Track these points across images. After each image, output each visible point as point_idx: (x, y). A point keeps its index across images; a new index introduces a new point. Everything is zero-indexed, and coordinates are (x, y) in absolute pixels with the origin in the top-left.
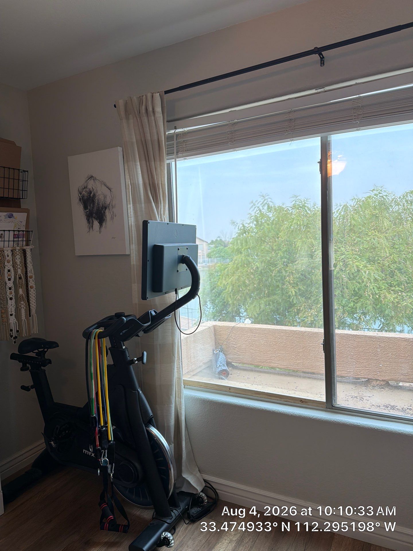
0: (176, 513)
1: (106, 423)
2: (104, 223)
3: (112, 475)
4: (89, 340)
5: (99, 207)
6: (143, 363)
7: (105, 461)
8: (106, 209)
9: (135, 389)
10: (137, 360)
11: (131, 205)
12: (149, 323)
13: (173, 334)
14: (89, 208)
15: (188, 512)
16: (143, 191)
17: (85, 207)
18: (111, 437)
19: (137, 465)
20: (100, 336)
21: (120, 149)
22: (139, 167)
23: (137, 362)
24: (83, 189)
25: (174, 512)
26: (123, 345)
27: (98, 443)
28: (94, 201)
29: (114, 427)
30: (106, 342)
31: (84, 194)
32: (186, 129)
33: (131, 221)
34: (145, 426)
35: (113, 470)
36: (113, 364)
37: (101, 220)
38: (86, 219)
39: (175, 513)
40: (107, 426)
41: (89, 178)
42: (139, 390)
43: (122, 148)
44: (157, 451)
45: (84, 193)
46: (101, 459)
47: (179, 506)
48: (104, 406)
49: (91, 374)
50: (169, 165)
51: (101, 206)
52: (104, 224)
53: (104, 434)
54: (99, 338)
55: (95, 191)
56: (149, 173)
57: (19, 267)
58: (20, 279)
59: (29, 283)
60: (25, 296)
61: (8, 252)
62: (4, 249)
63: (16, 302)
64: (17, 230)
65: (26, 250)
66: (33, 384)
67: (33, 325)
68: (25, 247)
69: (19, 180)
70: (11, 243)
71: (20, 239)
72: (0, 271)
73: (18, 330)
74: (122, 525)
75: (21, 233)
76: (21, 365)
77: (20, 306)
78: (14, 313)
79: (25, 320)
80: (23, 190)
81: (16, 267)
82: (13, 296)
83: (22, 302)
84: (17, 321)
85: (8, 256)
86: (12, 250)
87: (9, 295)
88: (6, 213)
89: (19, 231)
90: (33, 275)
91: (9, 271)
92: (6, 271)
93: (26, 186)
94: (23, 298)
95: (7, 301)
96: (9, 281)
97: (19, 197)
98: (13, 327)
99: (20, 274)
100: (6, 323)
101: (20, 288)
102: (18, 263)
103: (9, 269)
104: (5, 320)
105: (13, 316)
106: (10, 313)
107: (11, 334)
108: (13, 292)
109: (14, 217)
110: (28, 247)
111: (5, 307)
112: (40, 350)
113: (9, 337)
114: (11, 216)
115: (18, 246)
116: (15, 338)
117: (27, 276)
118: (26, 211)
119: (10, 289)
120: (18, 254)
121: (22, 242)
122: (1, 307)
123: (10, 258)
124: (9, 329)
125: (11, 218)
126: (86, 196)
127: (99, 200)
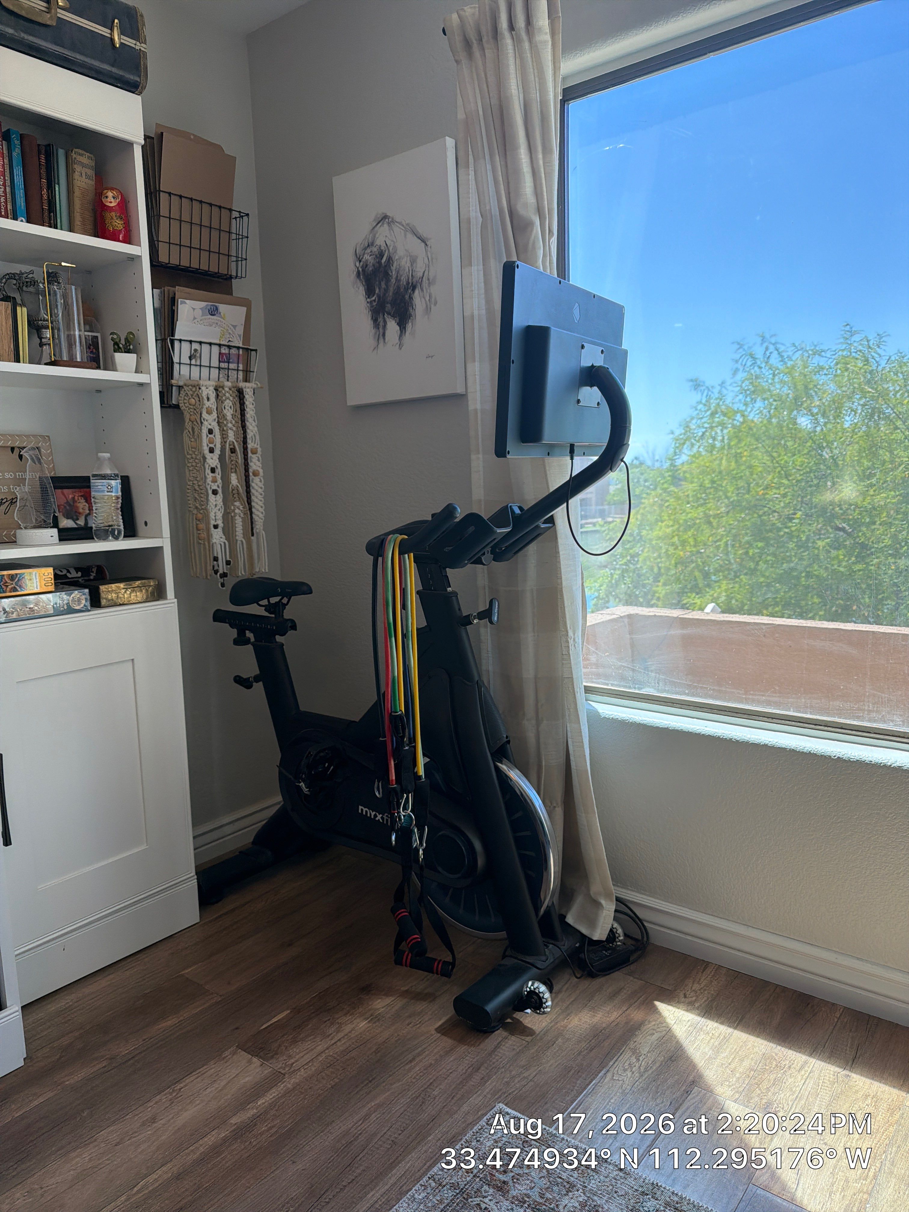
0: (555, 953)
2: (410, 324)
3: (423, 850)
5: (399, 287)
6: (491, 622)
7: (408, 819)
8: (413, 290)
9: (472, 678)
10: (479, 616)
12: (509, 529)
14: (377, 291)
15: (582, 955)
17: (369, 292)
18: (420, 769)
19: (475, 842)
20: (402, 548)
21: (449, 142)
23: (477, 620)
24: (365, 249)
25: (550, 950)
26: (446, 584)
27: (393, 776)
28: (388, 273)
31: (367, 261)
34: (494, 760)
35: (424, 841)
36: (426, 626)
37: (404, 316)
38: (370, 318)
39: (553, 951)
40: (416, 749)
41: (380, 222)
43: (454, 141)
44: (519, 814)
45: (366, 257)
46: (400, 812)
47: (563, 941)
51: (405, 284)
52: (409, 326)
53: (406, 760)
54: (400, 554)
55: (391, 249)
57: (230, 425)
58: (232, 452)
59: (251, 464)
60: (242, 490)
61: (208, 391)
62: (201, 382)
63: (226, 502)
64: (226, 343)
65: (244, 390)
66: (258, 672)
67: (259, 555)
68: (242, 385)
69: (230, 233)
70: (215, 373)
71: (232, 366)
72: (193, 429)
73: (228, 559)
74: (440, 960)
75: (234, 351)
76: (234, 633)
77: (234, 511)
78: (220, 523)
79: (242, 541)
80: (237, 257)
81: (225, 426)
82: (218, 487)
83: (237, 504)
84: (226, 542)
85: (208, 399)
86: (216, 386)
87: (210, 483)
88: (203, 304)
89: (229, 347)
90: (258, 446)
91: (210, 432)
92: (205, 431)
93: (244, 249)
94: (238, 494)
95: (207, 495)
96: (211, 454)
97: (229, 273)
98: (218, 551)
99: (233, 443)
100: (207, 543)
101: (232, 472)
102: (229, 417)
103: (210, 427)
104: (204, 535)
105: (220, 530)
106: (213, 522)
107: (216, 568)
108: (219, 478)
109: (220, 313)
110: (247, 384)
111: (203, 507)
112: (274, 600)
113: (210, 571)
114: (213, 312)
115: (228, 380)
116: (224, 575)
117: (247, 447)
118: (245, 303)
119: (213, 470)
120: (228, 398)
121: (235, 372)
122: (197, 508)
123: (212, 403)
124: (211, 554)
125: (215, 315)
126: (371, 264)
127: (399, 269)
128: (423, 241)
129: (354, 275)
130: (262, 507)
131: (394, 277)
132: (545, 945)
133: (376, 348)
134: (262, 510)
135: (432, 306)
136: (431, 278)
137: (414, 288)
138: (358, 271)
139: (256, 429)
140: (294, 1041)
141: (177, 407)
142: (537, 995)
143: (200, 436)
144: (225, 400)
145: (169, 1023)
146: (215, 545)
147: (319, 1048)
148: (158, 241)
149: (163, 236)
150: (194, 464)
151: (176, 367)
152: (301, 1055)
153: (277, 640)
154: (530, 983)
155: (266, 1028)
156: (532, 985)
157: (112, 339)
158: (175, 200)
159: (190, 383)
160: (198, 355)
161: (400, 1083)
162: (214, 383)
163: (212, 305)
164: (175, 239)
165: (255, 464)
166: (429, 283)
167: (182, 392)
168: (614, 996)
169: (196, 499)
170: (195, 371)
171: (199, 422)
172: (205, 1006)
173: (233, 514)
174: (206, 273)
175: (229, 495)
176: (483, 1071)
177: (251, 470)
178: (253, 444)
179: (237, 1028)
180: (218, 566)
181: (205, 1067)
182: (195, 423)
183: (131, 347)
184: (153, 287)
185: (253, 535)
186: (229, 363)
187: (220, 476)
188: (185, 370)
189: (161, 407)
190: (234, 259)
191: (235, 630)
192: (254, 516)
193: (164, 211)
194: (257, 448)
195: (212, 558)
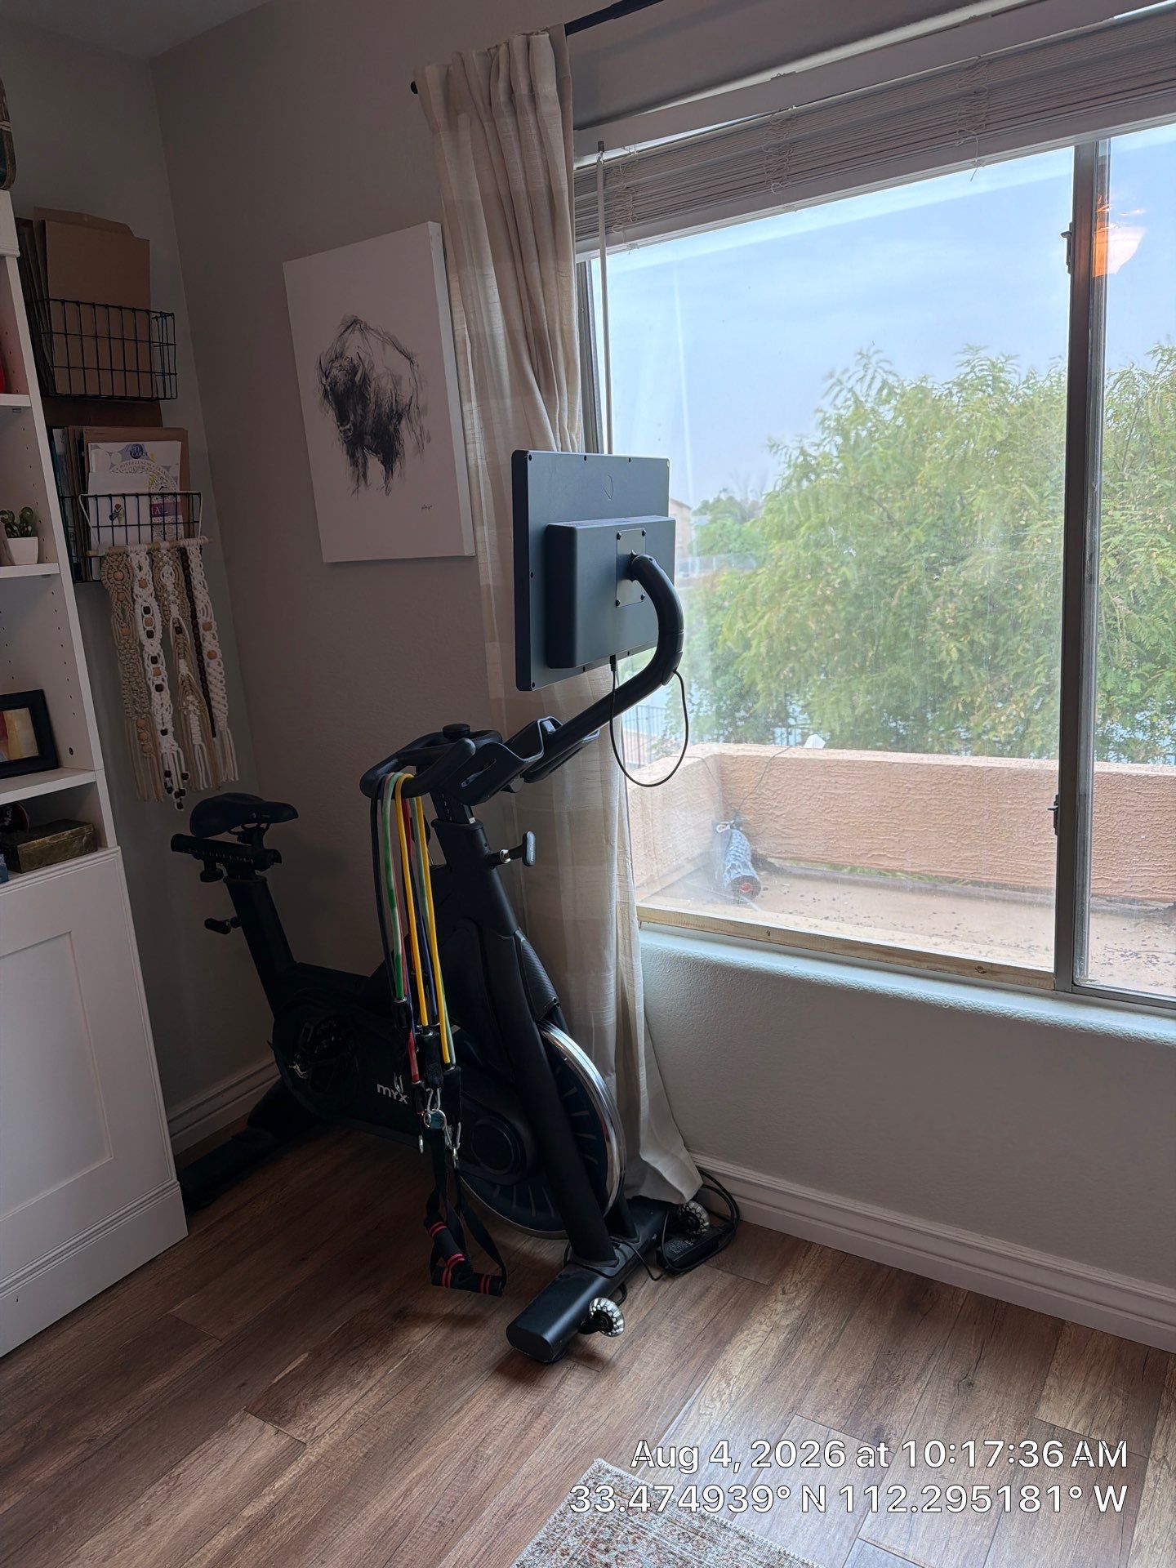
0: (627, 1253)
1: (434, 1017)
2: (398, 463)
3: (458, 1151)
4: (379, 801)
5: (379, 415)
6: (526, 863)
7: (437, 1117)
8: (399, 419)
9: (507, 931)
10: (510, 855)
11: (474, 403)
12: (540, 755)
13: (606, 783)
14: (352, 418)
15: (659, 1249)
16: (508, 360)
17: (342, 418)
18: (449, 1055)
19: (520, 1126)
20: (409, 791)
21: (433, 228)
22: (494, 279)
23: (509, 860)
24: (333, 361)
25: (621, 1250)
26: (468, 814)
27: (415, 1071)
28: (364, 396)
29: (457, 1028)
30: (423, 807)
31: (335, 377)
32: (634, 149)
33: (476, 455)
34: (539, 1028)
35: (458, 1139)
36: (445, 867)
37: (389, 454)
38: (345, 452)
39: (624, 1252)
40: (439, 1027)
41: (348, 327)
42: (518, 933)
43: (439, 225)
44: (574, 1090)
45: (335, 372)
46: (426, 1112)
47: (635, 1236)
48: (429, 977)
49: (390, 892)
50: (583, 271)
51: (387, 411)
52: (397, 465)
53: (430, 1049)
54: (403, 797)
55: (366, 366)
56: (525, 297)
57: (172, 598)
58: (178, 633)
59: (205, 644)
60: (195, 680)
61: (138, 557)
62: (129, 548)
63: (173, 697)
64: (158, 491)
65: (188, 548)
66: (235, 915)
67: (224, 758)
68: (183, 543)
69: (150, 342)
70: (146, 531)
71: (168, 519)
72: (123, 611)
73: (184, 772)
74: (488, 1276)
75: (169, 500)
76: (200, 865)
77: (186, 708)
78: (169, 727)
79: (201, 746)
80: (163, 373)
81: (166, 599)
82: (163, 680)
83: (190, 698)
84: (180, 750)
85: (140, 569)
86: (149, 550)
87: (152, 677)
88: (123, 445)
89: (163, 495)
90: (212, 620)
91: (147, 610)
92: (139, 611)
93: (172, 359)
94: (190, 685)
95: (150, 693)
96: (150, 640)
97: (155, 394)
98: (170, 764)
99: (178, 620)
100: (153, 756)
101: (180, 659)
102: (170, 588)
103: (145, 605)
104: (149, 746)
105: (170, 735)
106: (160, 728)
107: (169, 785)
108: (163, 668)
109: (146, 454)
110: (192, 541)
111: (145, 710)
112: (249, 826)
113: (162, 791)
114: (137, 453)
115: (165, 539)
116: (180, 793)
117: (197, 623)
118: (180, 435)
119: (154, 660)
120: (168, 563)
121: (174, 527)
122: (136, 712)
123: (146, 573)
124: (162, 770)
125: (139, 457)
126: (342, 382)
127: (378, 392)
128: (409, 359)
129: (319, 395)
130: (224, 698)
131: (373, 400)
132: (614, 1244)
133: (356, 491)
134: (224, 702)
135: (425, 443)
136: (420, 407)
137: (400, 417)
138: (325, 390)
139: (207, 597)
140: (315, 1397)
141: (100, 581)
142: (606, 1314)
143: (133, 618)
144: (163, 566)
145: (159, 1384)
146: (165, 757)
147: (347, 1403)
148: (51, 364)
149: (59, 358)
150: (129, 656)
151: (94, 532)
152: (325, 1414)
153: (258, 875)
154: (596, 1301)
155: (279, 1381)
156: (599, 1304)
157: (3, 520)
158: (71, 309)
159: (115, 550)
160: (121, 512)
161: (447, 1442)
162: (146, 547)
163: (134, 445)
164: (76, 361)
165: (210, 643)
166: (419, 413)
167: (103, 565)
168: (700, 1298)
169: (134, 702)
170: (120, 533)
171: (130, 601)
172: (202, 1356)
173: (185, 713)
175: (177, 688)
176: (545, 1418)
177: (205, 653)
178: (204, 618)
179: (244, 1384)
180: (172, 783)
181: (208, 1442)
182: (124, 602)
183: (30, 528)
184: (48, 426)
185: (214, 735)
186: (163, 515)
187: (164, 667)
188: (105, 534)
190: (160, 376)
191: (201, 862)
192: (214, 710)
193: (57, 326)
194: (210, 623)
195: (163, 775)
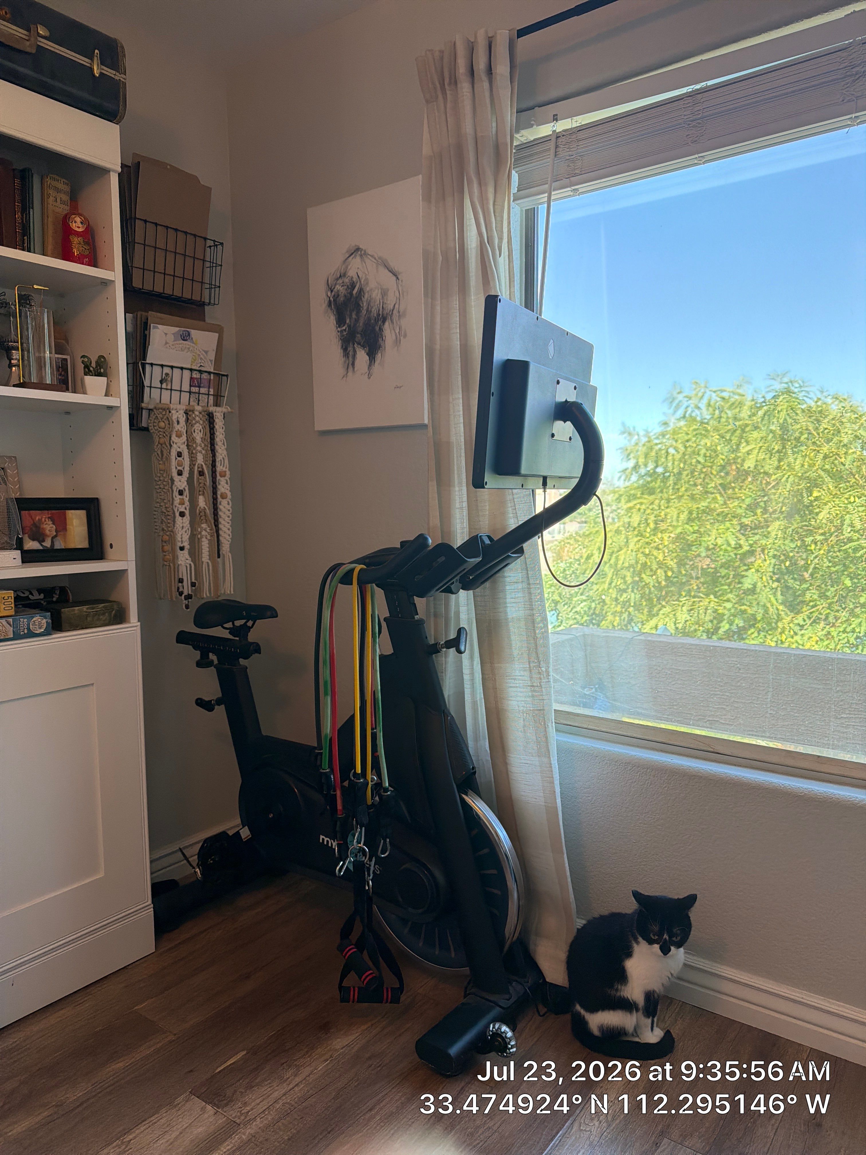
0: (517, 991)
5: (369, 319)
8: (384, 322)
14: (348, 321)
19: (439, 875)
23: (445, 649)
24: (337, 279)
27: (340, 806)
28: (359, 305)
31: (338, 291)
34: (459, 793)
36: (394, 654)
37: (373, 348)
39: (515, 989)
41: (352, 254)
50: (533, 215)
51: (376, 315)
52: (379, 355)
55: (362, 282)
57: (199, 448)
58: (200, 475)
59: (219, 487)
60: (209, 512)
61: (178, 415)
67: (224, 574)
68: (212, 409)
69: (204, 260)
72: (162, 452)
77: (200, 533)
79: (208, 563)
80: (211, 284)
81: (195, 449)
83: (204, 526)
84: (192, 563)
88: (176, 329)
93: (218, 277)
94: (205, 516)
96: (180, 477)
97: (203, 300)
99: (202, 465)
100: (171, 565)
101: (200, 495)
102: (198, 440)
105: (186, 552)
109: (192, 339)
110: (218, 409)
111: (170, 529)
112: (238, 623)
115: (198, 404)
117: (216, 471)
120: (199, 422)
121: (206, 397)
122: (163, 530)
123: (181, 427)
124: (176, 576)
125: (186, 340)
126: (343, 295)
127: (370, 301)
129: (325, 305)
130: (229, 529)
131: (365, 308)
132: (509, 983)
133: (346, 375)
134: (229, 532)
137: (384, 320)
139: (225, 452)
140: (250, 1087)
141: (146, 429)
142: (500, 1035)
144: (195, 424)
145: (120, 1065)
146: (180, 567)
148: (132, 267)
149: (138, 262)
150: (162, 486)
151: (147, 390)
152: (257, 1102)
153: (241, 663)
154: (493, 1024)
155: (221, 1071)
156: (495, 1026)
157: (83, 362)
158: (150, 227)
159: (160, 406)
160: (169, 379)
162: (184, 407)
163: (184, 331)
164: (149, 265)
165: (224, 487)
167: (151, 415)
169: (162, 521)
170: (166, 394)
171: (168, 445)
172: (157, 1047)
173: (199, 536)
174: (179, 299)
175: (196, 518)
177: (219, 493)
178: (221, 467)
179: (191, 1072)
180: (183, 588)
181: (157, 1115)
182: (164, 445)
183: (102, 370)
184: (126, 312)
185: (219, 557)
186: (199, 387)
188: (155, 393)
189: (130, 429)
190: (208, 286)
191: (198, 652)
192: (221, 538)
193: (139, 238)
194: (225, 472)
195: (177, 580)
